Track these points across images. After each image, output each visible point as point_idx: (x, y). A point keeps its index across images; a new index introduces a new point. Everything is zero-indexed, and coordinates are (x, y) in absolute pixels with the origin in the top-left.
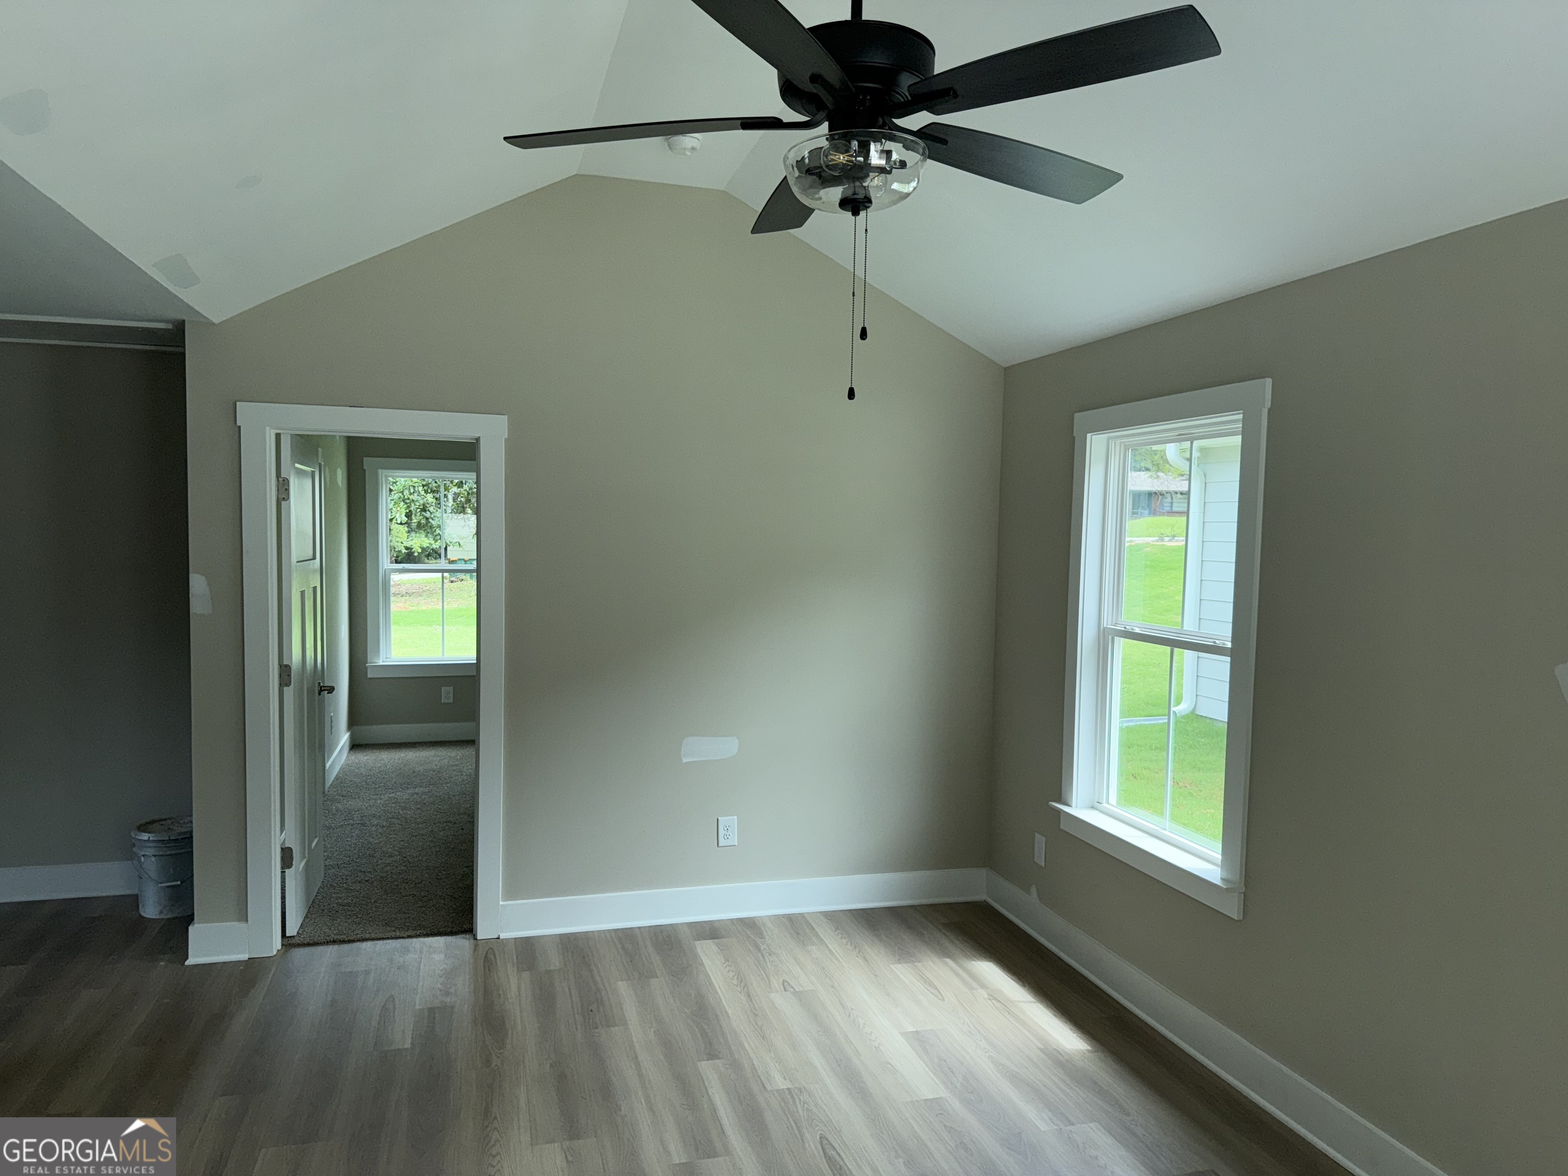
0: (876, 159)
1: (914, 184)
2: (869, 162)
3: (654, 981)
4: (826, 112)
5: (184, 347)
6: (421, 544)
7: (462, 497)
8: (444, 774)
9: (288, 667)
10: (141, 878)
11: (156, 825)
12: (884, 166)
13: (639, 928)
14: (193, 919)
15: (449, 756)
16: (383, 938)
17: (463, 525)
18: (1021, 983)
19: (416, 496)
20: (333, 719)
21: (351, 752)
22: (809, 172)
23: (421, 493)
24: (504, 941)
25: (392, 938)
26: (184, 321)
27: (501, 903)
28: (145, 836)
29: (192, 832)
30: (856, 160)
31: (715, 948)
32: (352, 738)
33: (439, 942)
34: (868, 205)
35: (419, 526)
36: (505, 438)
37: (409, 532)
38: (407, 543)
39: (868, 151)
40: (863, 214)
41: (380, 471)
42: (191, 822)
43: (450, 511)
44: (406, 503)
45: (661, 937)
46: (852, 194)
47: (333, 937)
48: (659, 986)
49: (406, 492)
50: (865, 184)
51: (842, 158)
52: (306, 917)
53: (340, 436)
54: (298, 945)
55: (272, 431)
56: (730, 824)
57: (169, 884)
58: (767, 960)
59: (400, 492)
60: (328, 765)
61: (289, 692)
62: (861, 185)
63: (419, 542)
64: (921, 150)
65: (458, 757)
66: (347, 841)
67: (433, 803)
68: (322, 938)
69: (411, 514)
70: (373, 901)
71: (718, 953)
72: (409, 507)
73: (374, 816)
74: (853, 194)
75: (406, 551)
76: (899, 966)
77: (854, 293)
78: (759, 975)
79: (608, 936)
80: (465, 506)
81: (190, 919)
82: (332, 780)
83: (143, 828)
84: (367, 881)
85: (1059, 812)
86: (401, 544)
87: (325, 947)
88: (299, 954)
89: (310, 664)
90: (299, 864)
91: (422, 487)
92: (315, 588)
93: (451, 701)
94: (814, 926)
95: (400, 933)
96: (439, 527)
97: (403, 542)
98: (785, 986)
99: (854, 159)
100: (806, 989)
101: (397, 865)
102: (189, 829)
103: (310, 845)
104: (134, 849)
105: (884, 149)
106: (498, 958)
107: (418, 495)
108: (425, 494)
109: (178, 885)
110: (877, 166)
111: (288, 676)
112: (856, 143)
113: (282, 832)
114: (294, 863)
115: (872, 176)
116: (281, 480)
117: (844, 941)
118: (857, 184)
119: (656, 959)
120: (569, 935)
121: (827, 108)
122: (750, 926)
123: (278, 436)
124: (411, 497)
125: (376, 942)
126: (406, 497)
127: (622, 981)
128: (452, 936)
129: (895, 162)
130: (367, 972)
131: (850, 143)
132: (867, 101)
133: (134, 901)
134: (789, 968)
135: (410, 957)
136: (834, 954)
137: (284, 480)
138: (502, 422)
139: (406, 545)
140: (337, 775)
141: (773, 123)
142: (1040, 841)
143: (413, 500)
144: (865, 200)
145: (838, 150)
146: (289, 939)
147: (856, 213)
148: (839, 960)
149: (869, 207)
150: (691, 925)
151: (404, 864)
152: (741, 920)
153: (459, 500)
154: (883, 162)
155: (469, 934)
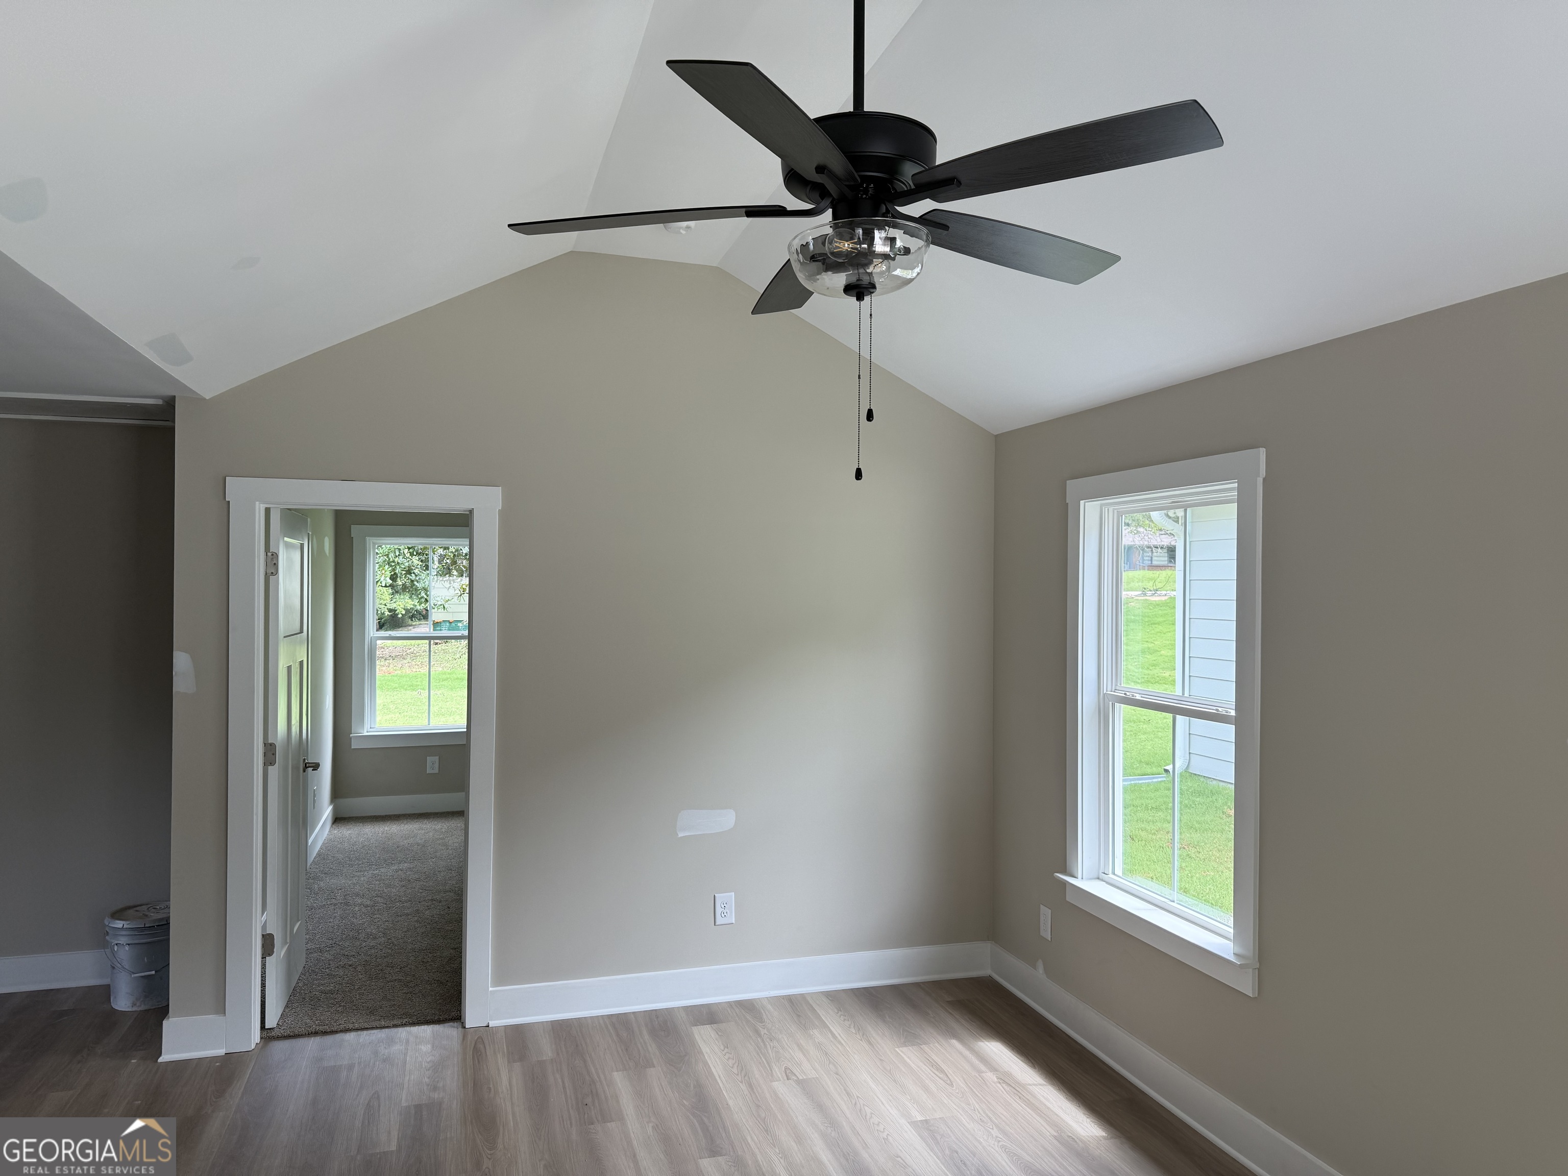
0: (880, 247)
1: (917, 270)
2: (874, 249)
3: (651, 1071)
4: (831, 199)
5: (174, 421)
6: (405, 606)
7: (448, 559)
8: (429, 848)
9: (272, 746)
10: (114, 968)
11: (131, 912)
12: (888, 253)
13: (634, 1013)
14: (168, 1012)
15: (435, 829)
16: (367, 1028)
17: (447, 587)
18: (1031, 1064)
19: (401, 559)
20: (315, 793)
21: (333, 826)
22: (813, 258)
23: (406, 555)
24: (494, 1028)
25: (377, 1028)
26: (175, 396)
27: (490, 989)
28: (119, 924)
29: (169, 917)
30: (860, 247)
31: (713, 1034)
32: (335, 810)
33: (426, 1031)
34: (872, 290)
35: (404, 588)
36: (499, 510)
37: (393, 594)
38: (391, 605)
39: (873, 239)
40: (867, 299)
41: (368, 538)
42: (168, 907)
43: (436, 573)
44: (391, 566)
45: (657, 1022)
46: (856, 280)
47: (314, 1028)
48: (656, 1075)
49: (391, 555)
50: (869, 271)
51: (846, 245)
52: (287, 1006)
53: (327, 509)
54: (277, 1037)
55: (261, 505)
56: (726, 899)
57: (143, 974)
58: (769, 1046)
59: (385, 555)
60: (310, 841)
61: (273, 771)
62: (864, 271)
63: (403, 603)
64: (925, 237)
65: (443, 830)
66: (330, 922)
67: (418, 880)
68: (303, 1030)
69: (397, 577)
70: (356, 987)
71: (716, 1039)
72: (394, 570)
73: (357, 895)
74: (858, 280)
75: (390, 614)
76: (905, 1049)
77: (859, 376)
78: (760, 1063)
79: (601, 1022)
80: (451, 568)
81: (163, 1012)
82: (315, 855)
83: (117, 915)
84: (350, 966)
85: (1064, 884)
86: (384, 606)
87: (307, 1038)
88: (280, 1048)
89: (295, 736)
90: (280, 951)
91: (407, 550)
92: (301, 663)
93: (436, 771)
94: (814, 1006)
95: (385, 1022)
96: (426, 590)
97: (387, 604)
98: (788, 1074)
99: (859, 246)
100: (810, 1077)
101: (381, 948)
102: (165, 916)
103: (292, 930)
104: (107, 937)
105: (888, 236)
106: (487, 1047)
107: (403, 558)
108: (410, 557)
109: (152, 975)
110: (882, 253)
111: (273, 754)
112: (861, 231)
113: (263, 914)
114: (275, 950)
115: (876, 262)
116: (269, 554)
117: (847, 1023)
118: (861, 271)
119: (652, 1048)
120: (560, 1022)
121: (830, 195)
122: (748, 1007)
123: (268, 511)
124: (396, 560)
125: (359, 1032)
126: (391, 560)
127: (617, 1071)
128: (439, 1024)
129: (899, 249)
130: (350, 1067)
131: (854, 231)
132: (870, 189)
133: (105, 992)
134: (791, 1054)
135: (396, 1048)
136: (836, 1037)
137: (272, 555)
138: (496, 493)
139: (389, 608)
140: (319, 851)
141: (778, 211)
142: (1046, 913)
143: (398, 563)
144: (870, 286)
145: (842, 237)
146: (268, 1031)
147: (860, 298)
148: (843, 1044)
149: (873, 292)
150: (686, 1009)
151: (388, 947)
152: (740, 1004)
153: (445, 562)
154: (887, 249)
155: (457, 1022)
